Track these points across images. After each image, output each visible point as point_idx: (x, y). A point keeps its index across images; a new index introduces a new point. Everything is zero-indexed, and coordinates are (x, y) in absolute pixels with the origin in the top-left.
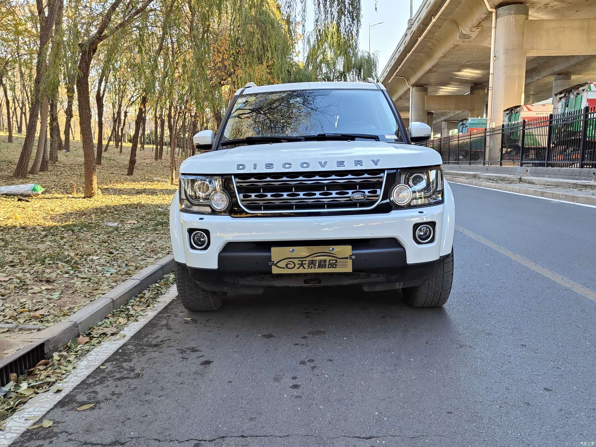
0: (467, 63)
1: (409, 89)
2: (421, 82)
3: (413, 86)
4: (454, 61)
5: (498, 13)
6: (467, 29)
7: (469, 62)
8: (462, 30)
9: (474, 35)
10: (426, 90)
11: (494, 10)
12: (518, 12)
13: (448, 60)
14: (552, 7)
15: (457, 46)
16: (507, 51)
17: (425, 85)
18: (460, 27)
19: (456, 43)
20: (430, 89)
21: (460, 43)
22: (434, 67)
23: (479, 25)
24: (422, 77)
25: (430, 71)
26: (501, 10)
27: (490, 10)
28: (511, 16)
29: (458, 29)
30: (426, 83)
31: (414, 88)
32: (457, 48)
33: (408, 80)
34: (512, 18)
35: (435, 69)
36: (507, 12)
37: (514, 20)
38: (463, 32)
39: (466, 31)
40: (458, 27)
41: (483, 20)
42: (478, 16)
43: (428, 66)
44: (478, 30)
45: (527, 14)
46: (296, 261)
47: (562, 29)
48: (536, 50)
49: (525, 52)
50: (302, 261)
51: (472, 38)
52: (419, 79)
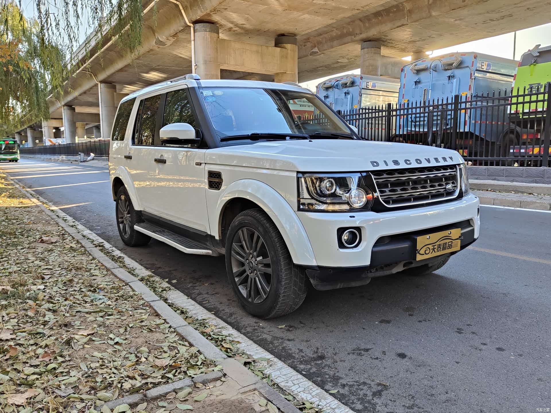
0: (157, 67)
1: (96, 85)
2: (110, 80)
3: (101, 82)
4: (146, 63)
5: (196, 28)
6: (164, 37)
7: (159, 66)
8: (159, 37)
9: (169, 43)
10: (114, 87)
11: (192, 25)
12: (211, 31)
13: (140, 62)
14: (234, 31)
15: (152, 50)
16: (205, 62)
17: (114, 82)
18: (156, 34)
19: (151, 47)
20: (118, 87)
21: (156, 48)
22: (126, 66)
23: (175, 35)
24: (112, 75)
25: (121, 70)
26: (198, 26)
27: (189, 24)
28: (207, 33)
29: (155, 35)
30: (114, 81)
31: (103, 85)
32: (151, 52)
33: (96, 75)
34: (208, 34)
35: (126, 69)
36: (203, 28)
37: (209, 37)
38: (160, 39)
39: (162, 38)
40: (154, 34)
41: (180, 31)
42: (176, 26)
43: (120, 65)
44: (174, 40)
45: (218, 33)
46: (431, 247)
47: (244, 50)
48: (227, 64)
49: (219, 64)
50: (434, 246)
51: (166, 45)
52: (109, 77)
